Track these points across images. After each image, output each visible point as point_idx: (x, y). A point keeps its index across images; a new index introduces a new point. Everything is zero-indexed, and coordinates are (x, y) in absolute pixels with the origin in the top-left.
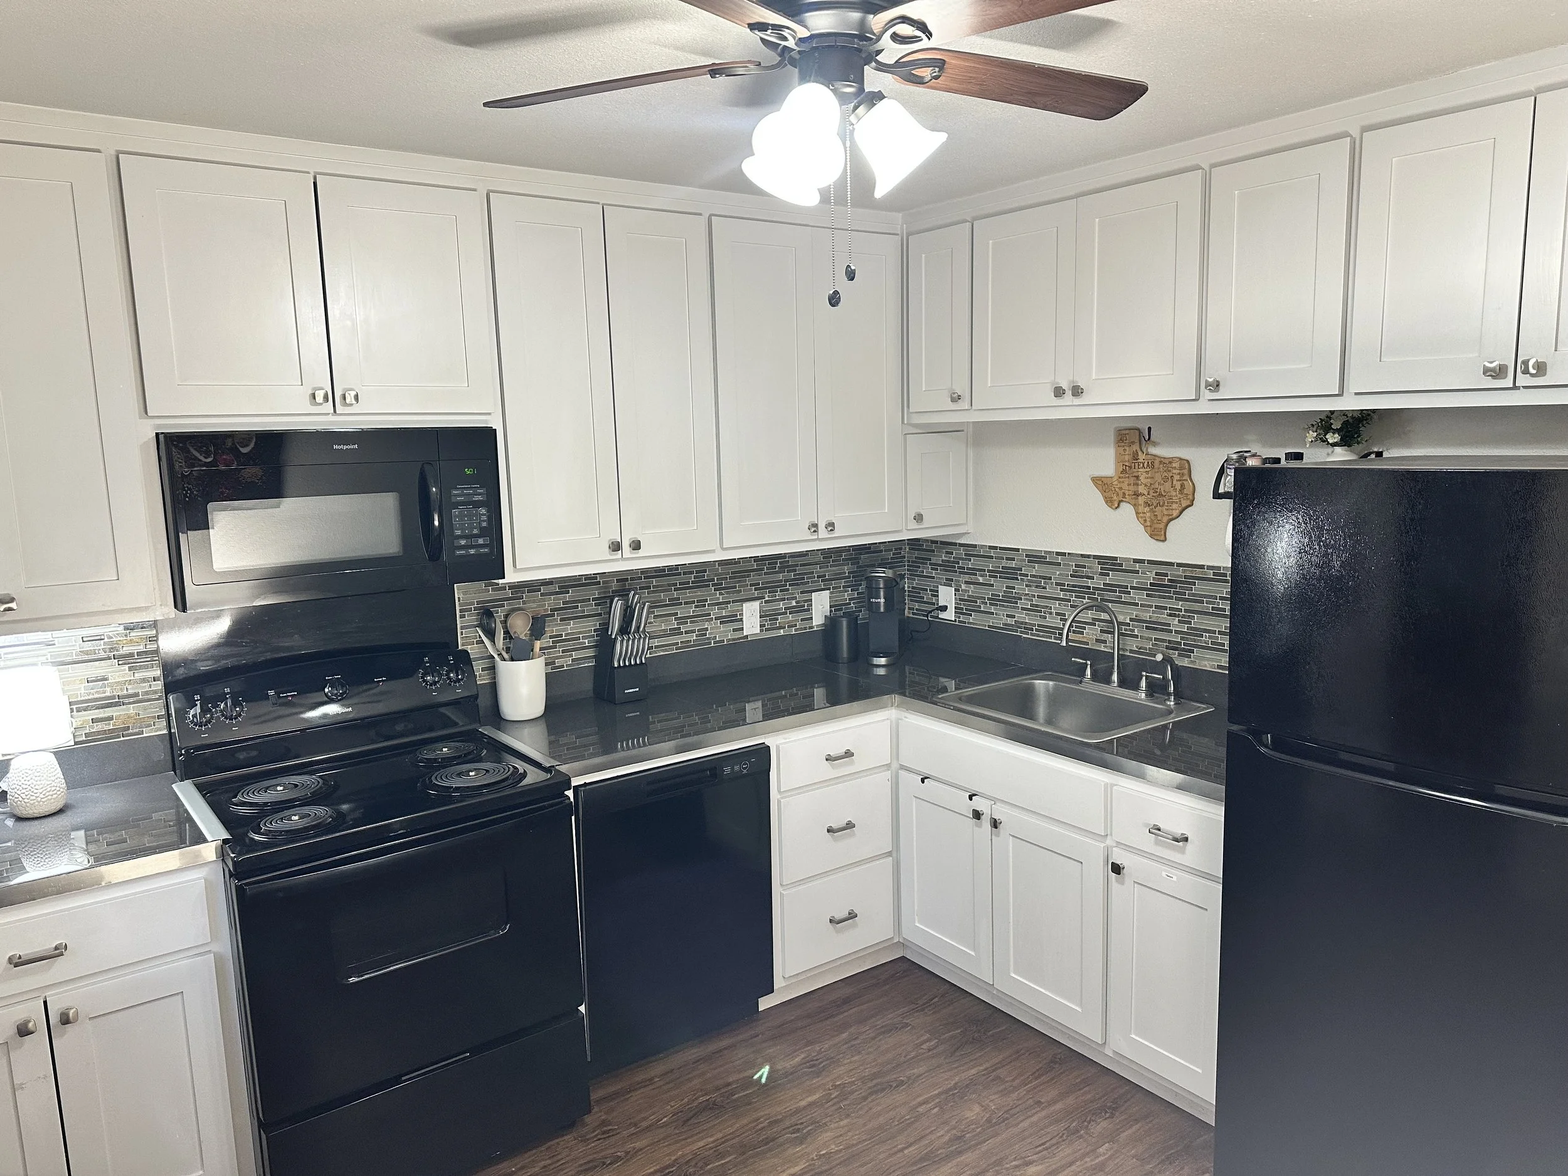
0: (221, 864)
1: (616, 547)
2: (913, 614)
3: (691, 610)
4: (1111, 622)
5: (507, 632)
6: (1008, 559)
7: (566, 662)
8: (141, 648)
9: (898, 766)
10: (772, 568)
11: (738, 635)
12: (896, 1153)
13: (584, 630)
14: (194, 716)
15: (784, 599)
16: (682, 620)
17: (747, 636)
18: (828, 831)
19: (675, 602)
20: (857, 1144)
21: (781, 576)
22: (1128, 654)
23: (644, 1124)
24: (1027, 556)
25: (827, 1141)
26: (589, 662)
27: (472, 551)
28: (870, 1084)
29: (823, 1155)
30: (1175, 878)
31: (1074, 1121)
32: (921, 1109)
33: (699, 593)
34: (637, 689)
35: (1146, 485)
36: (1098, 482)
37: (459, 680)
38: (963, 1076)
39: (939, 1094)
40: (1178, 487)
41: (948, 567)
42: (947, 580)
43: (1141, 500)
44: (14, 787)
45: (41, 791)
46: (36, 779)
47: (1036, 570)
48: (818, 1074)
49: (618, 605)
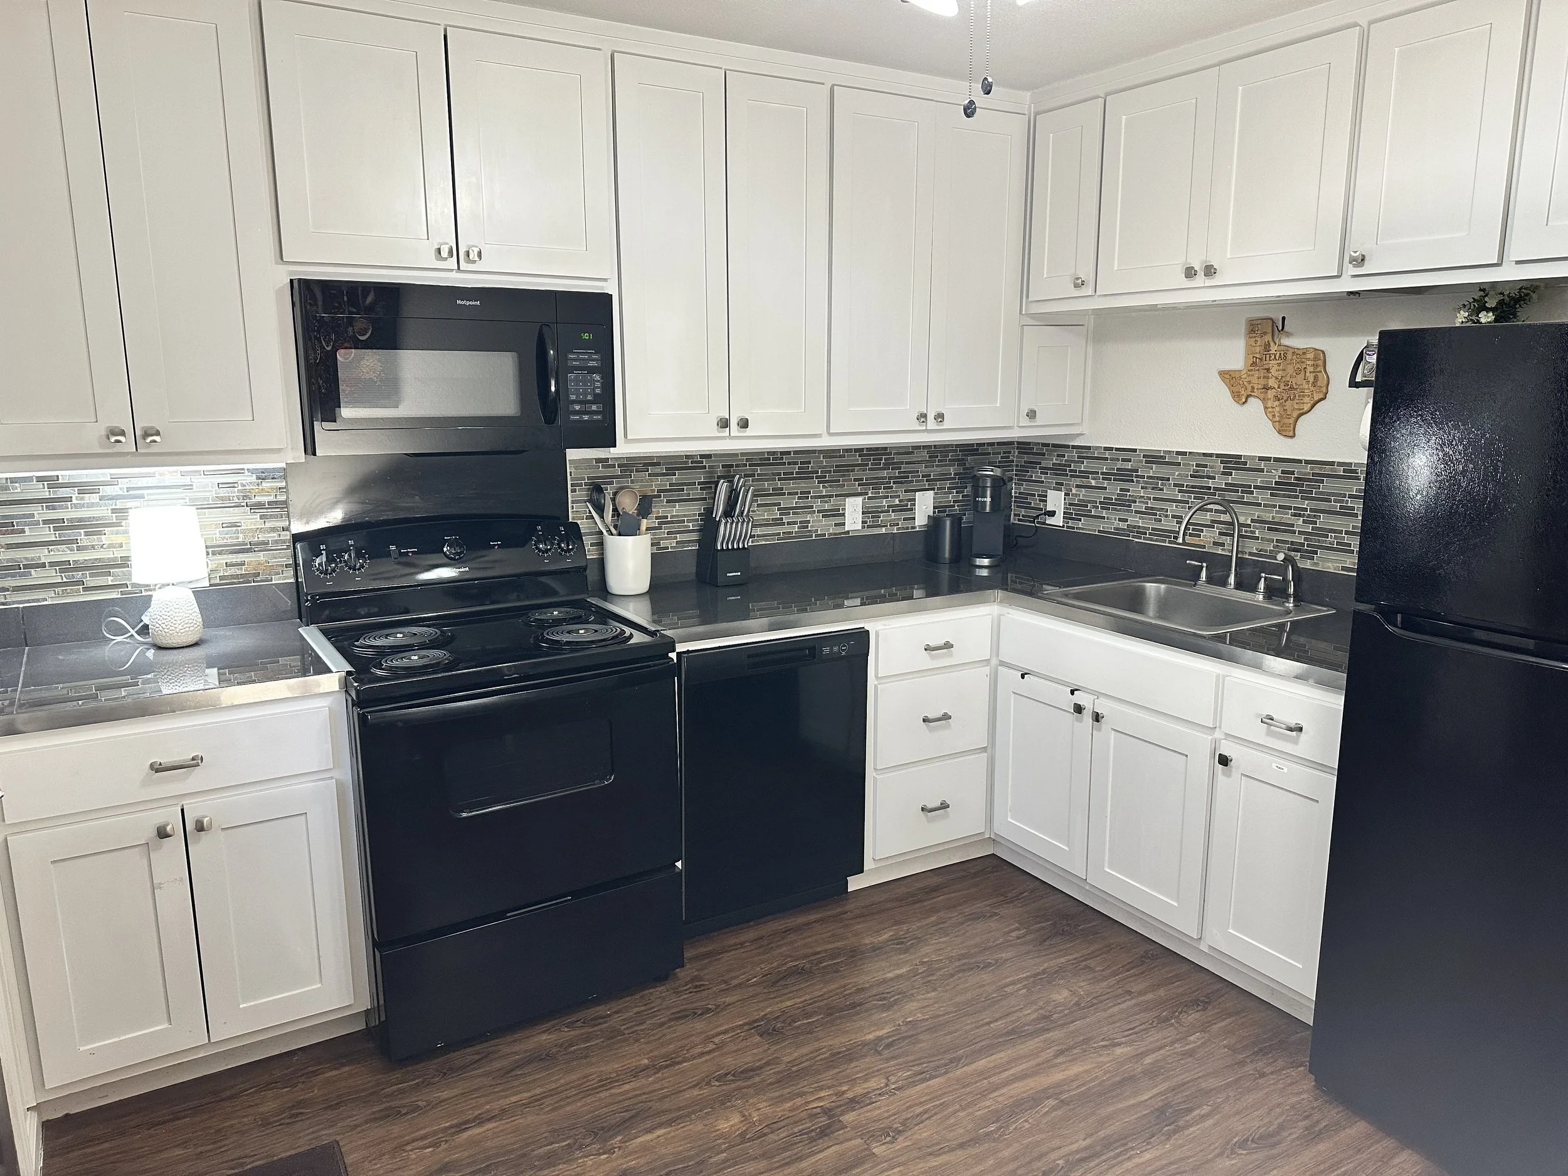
0: (343, 696)
1: (724, 424)
2: (1019, 520)
3: (794, 501)
4: (1232, 524)
5: (615, 510)
6: (1123, 460)
7: (670, 544)
8: (272, 499)
9: (998, 662)
10: (876, 464)
11: (839, 530)
12: (982, 1025)
13: (688, 513)
14: (321, 564)
15: (887, 497)
16: (785, 511)
17: (848, 532)
18: (924, 721)
19: (779, 492)
20: (944, 1015)
21: (885, 473)
22: (1247, 557)
23: (735, 982)
24: (1144, 456)
25: (912, 1010)
26: (692, 546)
27: (586, 418)
28: (957, 964)
29: (910, 1022)
30: (1285, 770)
31: (1164, 1011)
32: (1008, 989)
33: (803, 485)
34: (739, 574)
35: (1277, 378)
36: (1226, 376)
37: (569, 550)
38: (1052, 963)
39: (1026, 978)
40: (1311, 380)
41: (1059, 470)
42: (1057, 483)
43: (1271, 394)
44: (155, 617)
45: (179, 622)
46: (176, 611)
47: (1155, 470)
48: (906, 950)
49: (723, 487)
